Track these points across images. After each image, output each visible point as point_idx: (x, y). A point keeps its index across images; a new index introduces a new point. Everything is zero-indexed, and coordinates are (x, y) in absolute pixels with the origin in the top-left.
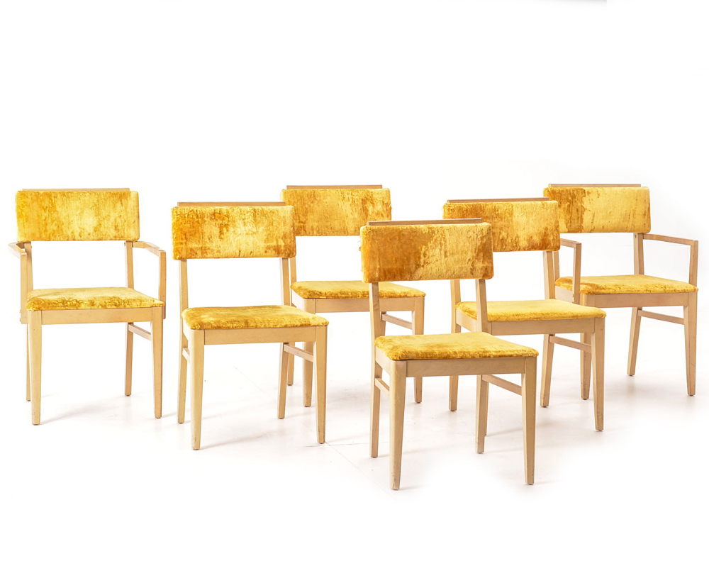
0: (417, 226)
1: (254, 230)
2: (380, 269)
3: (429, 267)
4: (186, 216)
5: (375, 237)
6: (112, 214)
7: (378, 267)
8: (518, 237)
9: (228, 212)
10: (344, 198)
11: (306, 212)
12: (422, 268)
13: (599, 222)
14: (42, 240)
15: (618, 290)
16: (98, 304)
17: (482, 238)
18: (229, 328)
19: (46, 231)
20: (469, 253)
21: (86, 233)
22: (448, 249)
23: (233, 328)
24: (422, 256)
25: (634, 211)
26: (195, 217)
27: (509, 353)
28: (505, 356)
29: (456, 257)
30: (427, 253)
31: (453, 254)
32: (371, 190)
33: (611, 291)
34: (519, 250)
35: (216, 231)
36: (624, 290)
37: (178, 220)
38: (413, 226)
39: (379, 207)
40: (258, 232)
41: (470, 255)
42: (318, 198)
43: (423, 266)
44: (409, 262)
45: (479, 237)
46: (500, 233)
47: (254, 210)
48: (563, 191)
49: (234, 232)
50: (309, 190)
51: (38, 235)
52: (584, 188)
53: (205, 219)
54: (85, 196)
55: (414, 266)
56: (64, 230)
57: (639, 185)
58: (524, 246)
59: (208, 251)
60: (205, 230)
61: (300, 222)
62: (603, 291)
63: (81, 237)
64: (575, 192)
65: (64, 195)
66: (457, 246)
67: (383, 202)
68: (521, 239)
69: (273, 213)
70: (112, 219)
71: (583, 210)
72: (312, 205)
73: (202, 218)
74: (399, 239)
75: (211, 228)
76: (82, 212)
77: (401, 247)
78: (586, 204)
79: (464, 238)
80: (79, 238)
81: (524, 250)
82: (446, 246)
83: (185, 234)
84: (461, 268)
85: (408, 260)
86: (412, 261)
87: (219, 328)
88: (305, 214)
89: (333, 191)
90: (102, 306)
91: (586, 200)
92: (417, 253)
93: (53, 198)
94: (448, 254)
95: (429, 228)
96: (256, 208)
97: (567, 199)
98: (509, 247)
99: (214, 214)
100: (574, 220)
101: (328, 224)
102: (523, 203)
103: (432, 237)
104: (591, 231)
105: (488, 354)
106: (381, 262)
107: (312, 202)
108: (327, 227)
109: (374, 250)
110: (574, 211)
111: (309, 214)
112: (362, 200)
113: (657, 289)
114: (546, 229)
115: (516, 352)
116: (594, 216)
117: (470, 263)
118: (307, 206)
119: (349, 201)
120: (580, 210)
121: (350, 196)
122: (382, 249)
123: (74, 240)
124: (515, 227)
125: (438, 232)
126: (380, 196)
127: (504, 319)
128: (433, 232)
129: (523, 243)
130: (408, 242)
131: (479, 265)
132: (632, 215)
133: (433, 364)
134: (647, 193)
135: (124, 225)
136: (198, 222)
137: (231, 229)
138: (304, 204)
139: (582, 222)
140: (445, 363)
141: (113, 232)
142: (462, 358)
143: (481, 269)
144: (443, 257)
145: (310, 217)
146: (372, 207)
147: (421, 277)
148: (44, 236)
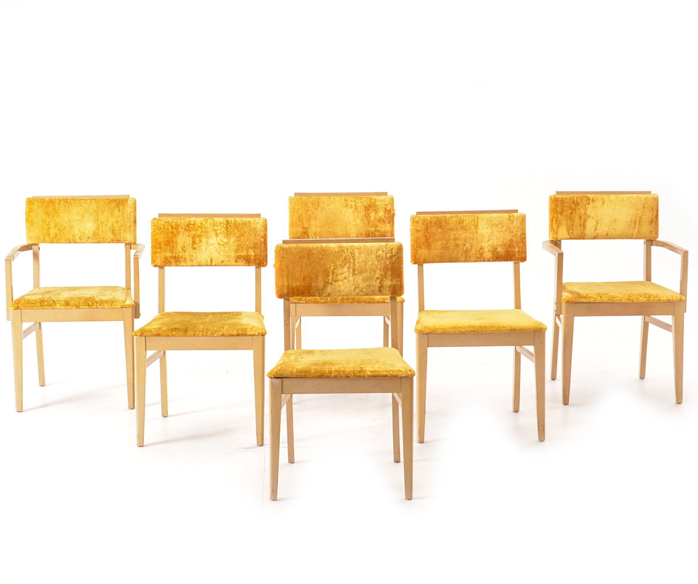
0: (328, 245)
1: (226, 240)
2: (288, 286)
3: (337, 284)
4: (162, 227)
5: (284, 256)
6: (110, 219)
7: (286, 284)
8: (482, 248)
9: (201, 224)
10: (347, 205)
11: (310, 219)
12: (330, 286)
13: (603, 229)
14: (46, 242)
15: (599, 299)
16: (72, 304)
17: (391, 258)
18: (168, 336)
19: (49, 234)
20: (378, 271)
21: (86, 237)
22: (357, 267)
23: (172, 336)
24: (330, 273)
25: (641, 218)
26: (170, 228)
27: (385, 373)
28: (380, 376)
29: (365, 275)
30: (336, 271)
31: (361, 272)
32: (374, 197)
33: (591, 300)
34: (484, 261)
35: (189, 241)
36: (605, 299)
37: (154, 231)
38: (324, 245)
39: (381, 214)
40: (229, 242)
41: (378, 274)
42: (322, 205)
43: (331, 284)
44: (317, 279)
45: (388, 256)
46: (464, 245)
47: (227, 222)
48: (566, 198)
49: (206, 242)
50: (313, 198)
51: (42, 239)
52: (589, 196)
53: (180, 230)
54: (86, 203)
55: (322, 283)
56: (66, 234)
57: (649, 193)
58: (488, 256)
59: (181, 260)
60: (179, 240)
61: (303, 228)
62: (583, 300)
63: (82, 240)
64: (579, 200)
65: (67, 202)
66: (365, 265)
67: (386, 209)
68: (486, 250)
69: (245, 224)
70: (110, 224)
71: (586, 216)
72: (315, 212)
73: (176, 229)
74: (308, 258)
75: (183, 239)
76: (83, 217)
77: (310, 264)
78: (590, 211)
79: (374, 256)
80: (80, 241)
81: (489, 261)
82: (354, 264)
83: (160, 244)
84: (369, 286)
85: (317, 277)
86: (320, 279)
87: (158, 335)
88: (309, 220)
89: (337, 199)
90: (76, 307)
91: (590, 207)
92: (326, 273)
93: (56, 205)
94: (356, 272)
95: (339, 247)
96: (230, 219)
97: (570, 206)
98: (473, 258)
99: (188, 225)
100: (576, 227)
101: (331, 230)
102: (490, 215)
103: (342, 256)
104: (595, 238)
105: (362, 374)
106: (290, 279)
107: (316, 209)
108: (330, 232)
109: (284, 268)
110: (577, 218)
111: (312, 220)
112: (365, 207)
113: (641, 298)
114: (511, 241)
115: (391, 372)
116: (597, 223)
117: (378, 281)
118: (310, 213)
119: (352, 207)
120: (583, 217)
121: (353, 203)
122: (291, 266)
123: (76, 243)
124: (479, 239)
125: (348, 250)
126: (383, 203)
127: (440, 331)
128: (343, 251)
129: (488, 255)
130: (317, 260)
131: (388, 283)
132: (637, 222)
133: (308, 383)
134: (656, 200)
135: (120, 229)
136: (172, 232)
137: (204, 240)
138: (308, 211)
139: (584, 229)
140: (321, 381)
141: (110, 236)
142: (336, 377)
143: (390, 287)
144: (351, 274)
145: (313, 222)
146: (374, 214)
147: (329, 294)
148: (47, 239)
